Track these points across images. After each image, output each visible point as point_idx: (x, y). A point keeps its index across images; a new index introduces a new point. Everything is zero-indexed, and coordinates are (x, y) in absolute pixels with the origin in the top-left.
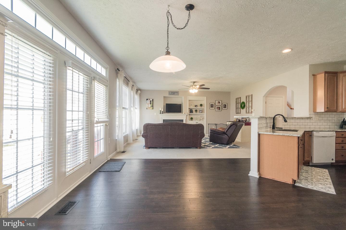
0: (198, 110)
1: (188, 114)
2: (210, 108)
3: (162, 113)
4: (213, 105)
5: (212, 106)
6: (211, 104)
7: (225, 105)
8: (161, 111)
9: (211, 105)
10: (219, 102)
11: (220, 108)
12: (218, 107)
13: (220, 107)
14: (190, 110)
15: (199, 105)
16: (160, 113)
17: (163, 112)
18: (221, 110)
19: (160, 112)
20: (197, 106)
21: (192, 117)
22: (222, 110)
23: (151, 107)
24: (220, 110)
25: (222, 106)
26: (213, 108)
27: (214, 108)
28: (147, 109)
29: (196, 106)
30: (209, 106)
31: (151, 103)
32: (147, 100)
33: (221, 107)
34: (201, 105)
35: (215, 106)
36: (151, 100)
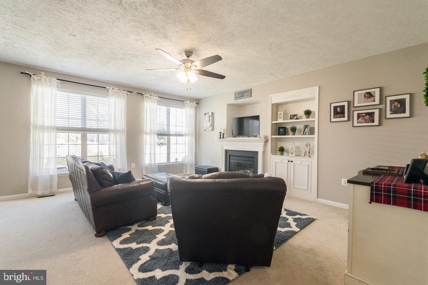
0: (298, 127)
1: (270, 138)
2: (333, 120)
3: (223, 138)
4: (343, 107)
5: (339, 112)
6: (333, 105)
7: (402, 102)
8: (220, 133)
9: (335, 108)
10: (370, 95)
11: (371, 115)
12: (367, 114)
13: (374, 113)
14: (279, 128)
15: (301, 112)
16: (220, 138)
17: (223, 136)
18: (376, 122)
19: (220, 136)
20: (295, 117)
21: (282, 147)
22: (384, 121)
23: (209, 127)
24: (373, 122)
25: (382, 106)
26: (344, 117)
27: (346, 118)
28: (205, 130)
29: (293, 117)
30: (328, 112)
31: (209, 121)
32: (205, 114)
33: (377, 112)
34: (308, 113)
35: (352, 109)
36: (210, 114)
